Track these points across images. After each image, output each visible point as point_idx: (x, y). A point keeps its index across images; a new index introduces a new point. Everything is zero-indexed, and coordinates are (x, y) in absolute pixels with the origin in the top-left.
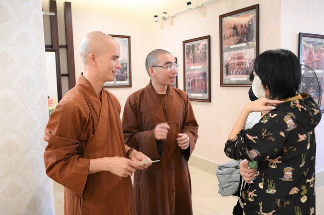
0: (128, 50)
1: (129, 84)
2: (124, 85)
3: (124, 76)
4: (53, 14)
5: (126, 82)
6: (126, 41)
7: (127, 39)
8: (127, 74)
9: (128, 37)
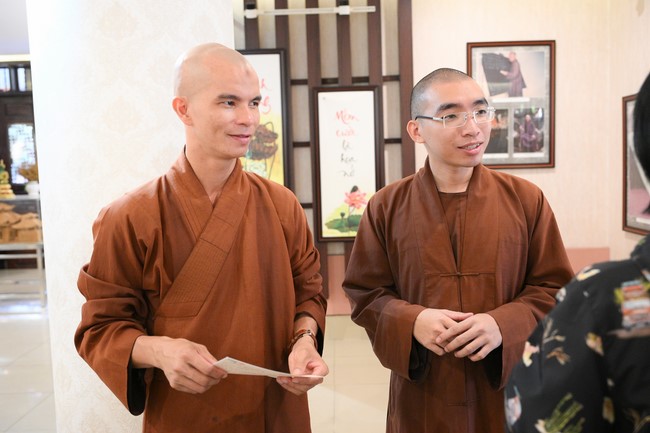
0: (547, 76)
1: (547, 161)
2: (534, 162)
3: (535, 141)
4: (372, 9)
5: (542, 156)
6: (543, 53)
7: (546, 50)
8: (543, 135)
9: (551, 44)
